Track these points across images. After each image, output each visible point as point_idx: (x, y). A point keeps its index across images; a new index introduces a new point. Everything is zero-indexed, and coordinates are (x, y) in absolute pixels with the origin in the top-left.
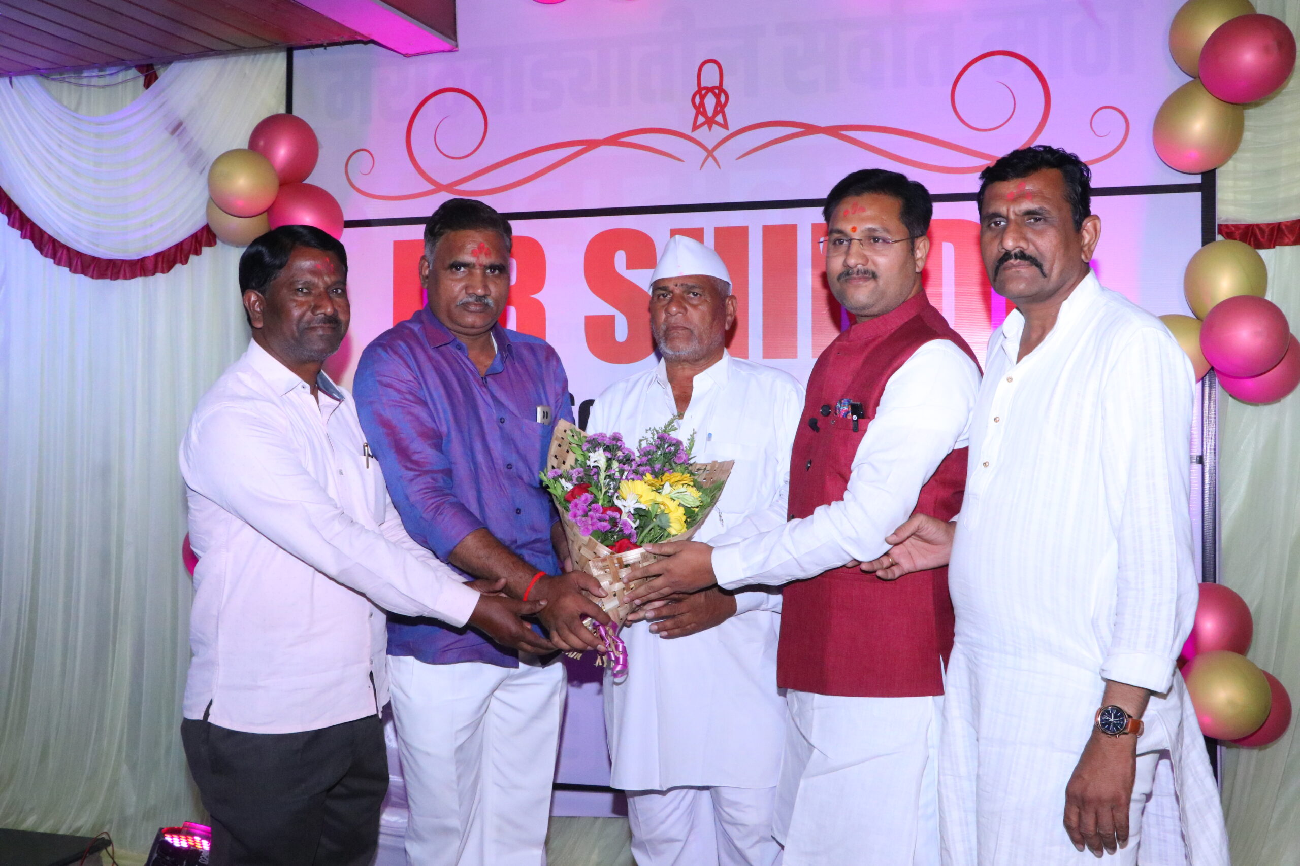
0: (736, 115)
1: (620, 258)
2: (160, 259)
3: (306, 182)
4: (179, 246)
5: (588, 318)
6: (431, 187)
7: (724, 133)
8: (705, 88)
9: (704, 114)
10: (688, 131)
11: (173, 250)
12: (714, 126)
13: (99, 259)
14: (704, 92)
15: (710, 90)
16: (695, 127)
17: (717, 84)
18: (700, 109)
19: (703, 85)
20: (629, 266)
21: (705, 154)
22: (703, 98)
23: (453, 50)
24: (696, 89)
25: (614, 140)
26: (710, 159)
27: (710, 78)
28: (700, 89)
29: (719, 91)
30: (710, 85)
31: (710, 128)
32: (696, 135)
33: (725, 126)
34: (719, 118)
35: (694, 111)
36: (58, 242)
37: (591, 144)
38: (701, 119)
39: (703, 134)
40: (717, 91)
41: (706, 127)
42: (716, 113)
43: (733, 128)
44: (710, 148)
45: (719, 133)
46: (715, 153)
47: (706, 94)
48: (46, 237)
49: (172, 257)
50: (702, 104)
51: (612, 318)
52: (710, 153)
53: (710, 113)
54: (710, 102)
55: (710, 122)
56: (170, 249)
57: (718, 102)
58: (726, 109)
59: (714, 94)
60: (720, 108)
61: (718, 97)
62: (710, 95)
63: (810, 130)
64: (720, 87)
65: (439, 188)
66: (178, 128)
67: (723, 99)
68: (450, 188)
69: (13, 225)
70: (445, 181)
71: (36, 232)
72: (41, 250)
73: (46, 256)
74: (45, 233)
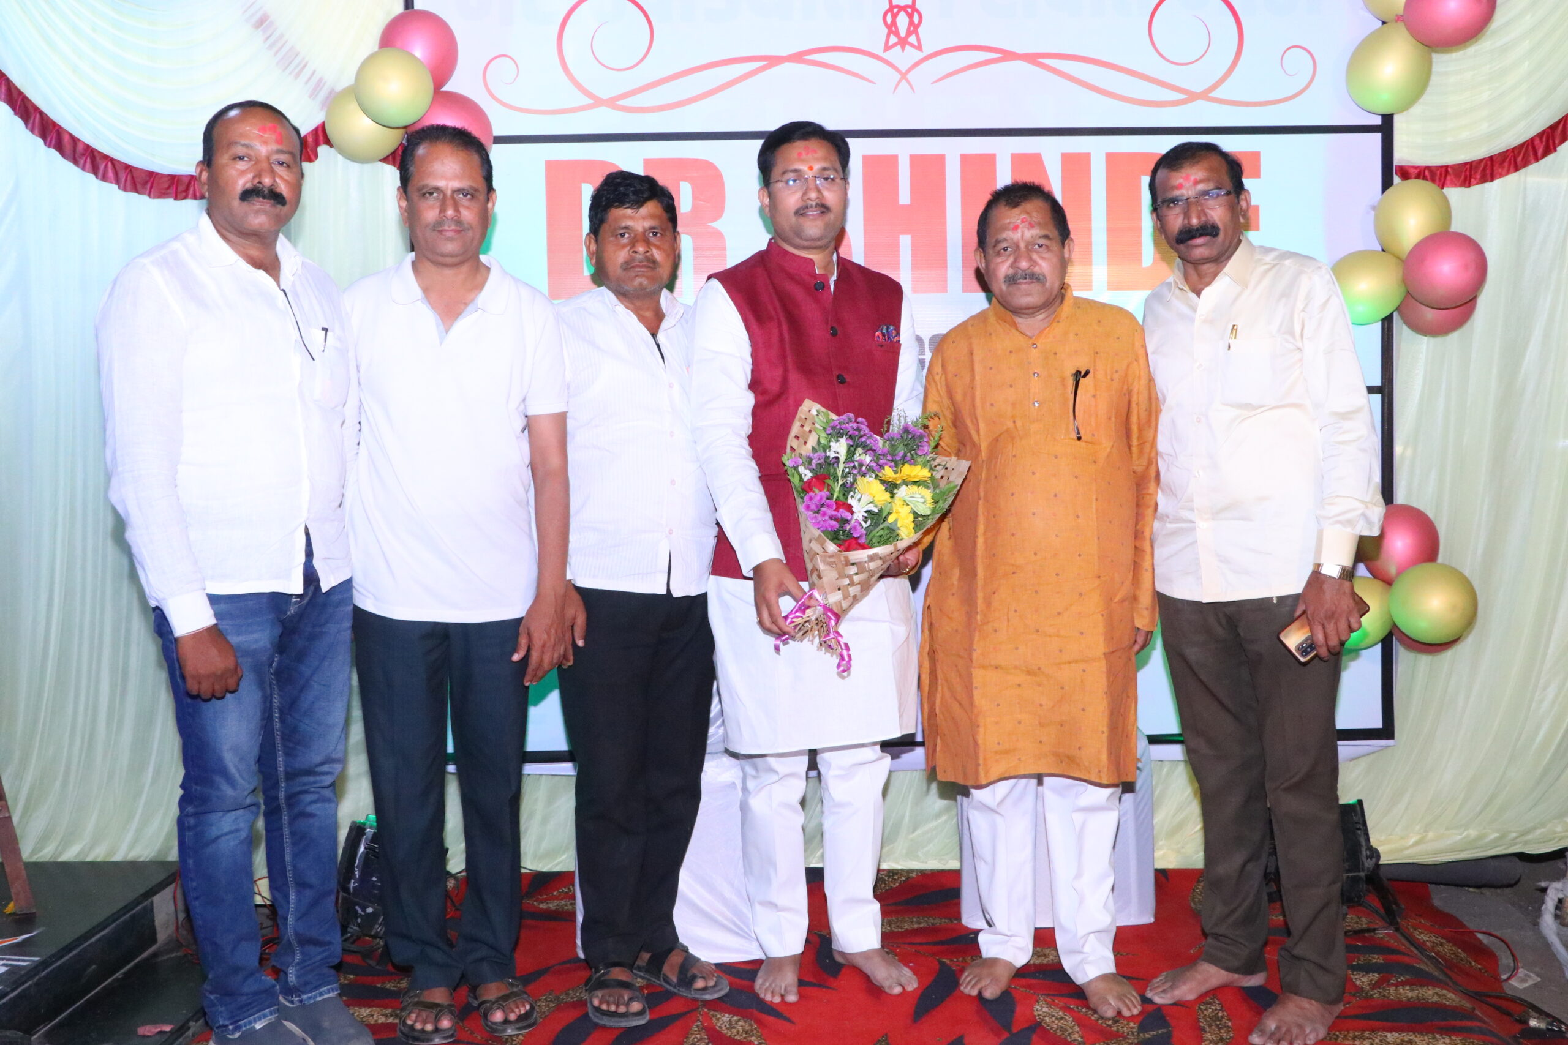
0: (931, 35)
6: (588, 101)
7: (918, 55)
8: (897, 6)
9: (897, 34)
10: (879, 51)
12: (908, 47)
13: (157, 174)
14: (895, 10)
15: (902, 8)
16: (887, 48)
17: (910, 3)
18: (892, 28)
19: (894, 4)
21: (898, 76)
22: (894, 16)
24: (887, 6)
25: (798, 57)
26: (904, 82)
28: (892, 7)
29: (912, 10)
30: (902, 4)
31: (903, 48)
32: (887, 56)
33: (919, 47)
34: (912, 39)
35: (886, 31)
36: (99, 152)
37: (773, 61)
38: (893, 39)
39: (894, 55)
40: (909, 10)
41: (899, 47)
42: (909, 34)
43: (928, 49)
44: (904, 70)
45: (911, 55)
46: (910, 76)
47: (898, 12)
48: (80, 148)
50: (894, 22)
52: (904, 76)
53: (903, 33)
54: (903, 21)
55: (903, 42)
57: (911, 23)
58: (920, 30)
59: (907, 12)
60: (913, 28)
61: (911, 16)
62: (902, 13)
63: (1008, 55)
64: (913, 6)
65: (598, 102)
66: (262, 22)
67: (916, 18)
68: (612, 103)
69: (32, 131)
70: (604, 94)
71: (66, 139)
72: (75, 162)
73: (84, 169)
74: (79, 140)
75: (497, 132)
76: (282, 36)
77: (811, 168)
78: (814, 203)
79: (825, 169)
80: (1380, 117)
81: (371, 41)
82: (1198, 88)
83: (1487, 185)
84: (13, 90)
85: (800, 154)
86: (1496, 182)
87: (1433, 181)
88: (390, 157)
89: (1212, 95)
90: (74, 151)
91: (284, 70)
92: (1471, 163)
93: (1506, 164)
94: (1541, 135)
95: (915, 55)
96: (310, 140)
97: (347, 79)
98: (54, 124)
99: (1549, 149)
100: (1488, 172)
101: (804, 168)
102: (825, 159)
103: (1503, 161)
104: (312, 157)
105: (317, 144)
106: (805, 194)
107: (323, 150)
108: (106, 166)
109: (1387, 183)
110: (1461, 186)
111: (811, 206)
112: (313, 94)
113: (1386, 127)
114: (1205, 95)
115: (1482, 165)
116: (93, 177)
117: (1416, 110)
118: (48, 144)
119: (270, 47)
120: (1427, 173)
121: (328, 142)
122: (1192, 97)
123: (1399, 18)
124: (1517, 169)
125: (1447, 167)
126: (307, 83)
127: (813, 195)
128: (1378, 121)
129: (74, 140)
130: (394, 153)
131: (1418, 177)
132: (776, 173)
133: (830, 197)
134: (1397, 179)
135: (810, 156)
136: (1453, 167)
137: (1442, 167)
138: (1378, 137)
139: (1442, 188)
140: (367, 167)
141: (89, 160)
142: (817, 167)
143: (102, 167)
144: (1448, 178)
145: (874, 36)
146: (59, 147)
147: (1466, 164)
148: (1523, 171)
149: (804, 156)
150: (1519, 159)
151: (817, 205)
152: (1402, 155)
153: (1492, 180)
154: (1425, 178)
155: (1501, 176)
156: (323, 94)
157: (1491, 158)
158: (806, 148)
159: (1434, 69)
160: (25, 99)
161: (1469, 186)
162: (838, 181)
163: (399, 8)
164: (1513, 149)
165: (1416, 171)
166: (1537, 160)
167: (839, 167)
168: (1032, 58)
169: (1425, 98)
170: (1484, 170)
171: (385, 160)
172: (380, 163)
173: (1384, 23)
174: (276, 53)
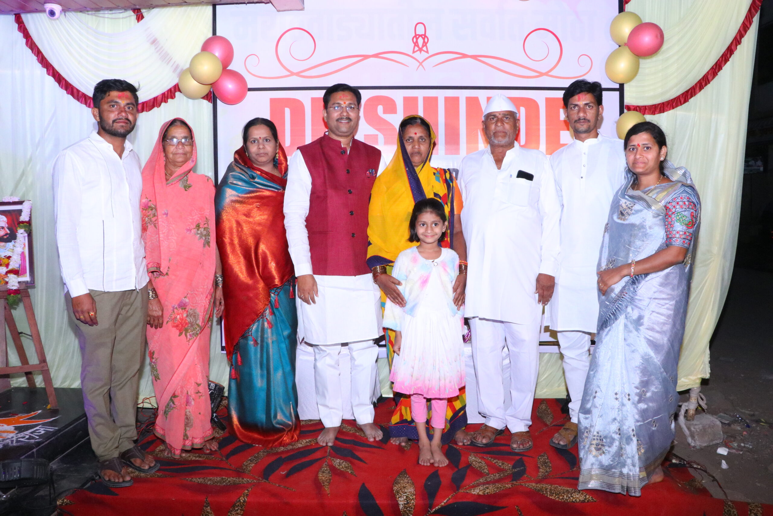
0: (432, 47)
1: (380, 109)
2: (145, 105)
3: (228, 68)
4: (155, 99)
5: (365, 135)
6: (288, 73)
7: (427, 55)
8: (418, 35)
9: (418, 46)
10: (411, 53)
11: (152, 100)
12: (422, 52)
14: (417, 36)
15: (420, 36)
16: (414, 52)
17: (423, 33)
18: (416, 44)
19: (417, 34)
20: (385, 112)
21: (418, 64)
22: (417, 39)
23: (303, 9)
24: (414, 35)
25: (376, 56)
26: (421, 66)
27: (420, 30)
28: (416, 35)
29: (424, 36)
30: (420, 34)
31: (421, 52)
32: (414, 55)
33: (427, 52)
34: (425, 48)
35: (413, 45)
36: (88, 96)
37: (366, 57)
38: (416, 48)
39: (417, 55)
40: (423, 36)
41: (419, 52)
42: (423, 46)
43: (431, 52)
44: (421, 61)
45: (424, 55)
46: (423, 64)
47: (419, 37)
48: (80, 94)
49: (151, 104)
50: (417, 42)
51: (377, 135)
52: (421, 64)
53: (420, 46)
54: (420, 41)
55: (421, 50)
56: (150, 100)
57: (424, 42)
58: (428, 45)
59: (422, 37)
60: (425, 44)
61: (424, 39)
62: (420, 38)
63: (464, 56)
64: (425, 35)
65: (292, 74)
66: (154, 42)
67: (426, 40)
68: (298, 74)
69: (62, 88)
70: (295, 71)
71: (75, 90)
72: (78, 100)
73: (81, 103)
74: (80, 91)
75: (249, 86)
76: (162, 47)
77: (345, 103)
78: (345, 117)
79: (350, 104)
80: (618, 85)
81: (198, 49)
82: (544, 71)
83: (662, 114)
84: (55, 71)
85: (341, 97)
86: (666, 113)
87: (640, 112)
88: (206, 97)
89: (549, 74)
90: (78, 96)
91: (163, 61)
92: (655, 105)
93: (669, 106)
94: (683, 94)
95: (425, 55)
96: (173, 90)
97: (188, 66)
98: (71, 85)
99: (686, 101)
100: (662, 109)
101: (342, 102)
102: (351, 100)
103: (668, 104)
104: (173, 97)
105: (175, 91)
106: (342, 113)
107: (177, 94)
108: (90, 102)
109: (621, 112)
110: (651, 114)
111: (344, 118)
112: (175, 71)
113: (621, 89)
114: (547, 74)
115: (660, 106)
116: (84, 106)
117: (633, 83)
118: (68, 93)
119: (158, 51)
120: (638, 108)
121: (180, 91)
122: (541, 74)
123: (626, 44)
124: (673, 108)
125: (645, 106)
126: (172, 66)
127: (345, 114)
128: (617, 86)
129: (78, 91)
130: (207, 95)
131: (634, 110)
132: (330, 104)
133: (352, 115)
134: (625, 111)
135: (345, 98)
136: (648, 106)
137: (644, 106)
138: (617, 93)
139: (644, 114)
140: (196, 101)
141: (84, 99)
142: (347, 103)
143: (89, 102)
144: (646, 111)
145: (408, 47)
146: (72, 95)
147: (653, 105)
148: (675, 109)
149: (342, 98)
150: (674, 104)
151: (346, 118)
152: (627, 101)
153: (663, 112)
154: (637, 110)
155: (667, 111)
156: (178, 71)
157: (663, 103)
158: (343, 95)
159: (640, 66)
160: (59, 75)
161: (654, 114)
162: (356, 109)
163: (210, 35)
164: (672, 100)
165: (633, 107)
166: (681, 104)
167: (356, 103)
168: (475, 57)
169: (637, 77)
170: (660, 108)
171: (203, 98)
172: (202, 100)
173: (620, 46)
174: (160, 54)
